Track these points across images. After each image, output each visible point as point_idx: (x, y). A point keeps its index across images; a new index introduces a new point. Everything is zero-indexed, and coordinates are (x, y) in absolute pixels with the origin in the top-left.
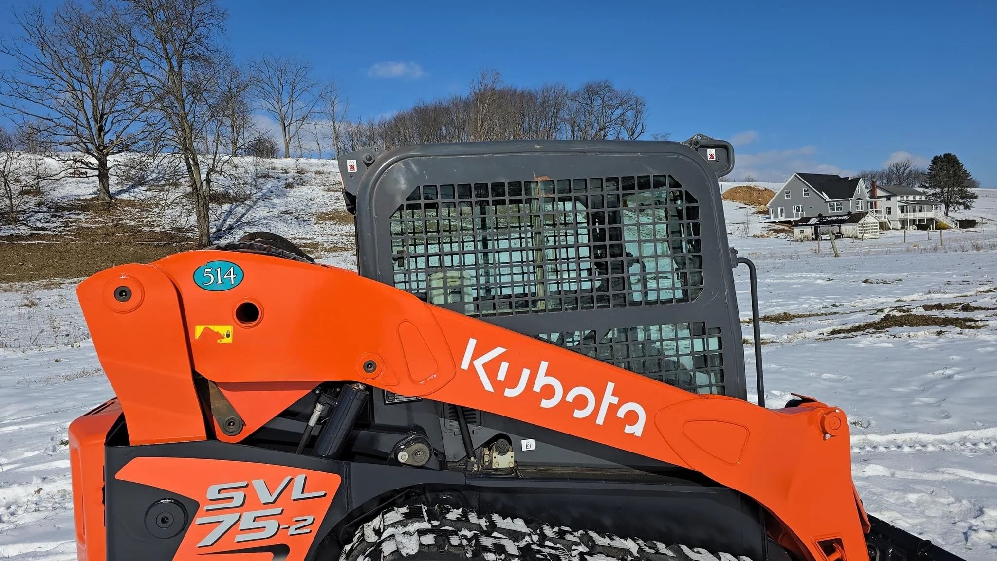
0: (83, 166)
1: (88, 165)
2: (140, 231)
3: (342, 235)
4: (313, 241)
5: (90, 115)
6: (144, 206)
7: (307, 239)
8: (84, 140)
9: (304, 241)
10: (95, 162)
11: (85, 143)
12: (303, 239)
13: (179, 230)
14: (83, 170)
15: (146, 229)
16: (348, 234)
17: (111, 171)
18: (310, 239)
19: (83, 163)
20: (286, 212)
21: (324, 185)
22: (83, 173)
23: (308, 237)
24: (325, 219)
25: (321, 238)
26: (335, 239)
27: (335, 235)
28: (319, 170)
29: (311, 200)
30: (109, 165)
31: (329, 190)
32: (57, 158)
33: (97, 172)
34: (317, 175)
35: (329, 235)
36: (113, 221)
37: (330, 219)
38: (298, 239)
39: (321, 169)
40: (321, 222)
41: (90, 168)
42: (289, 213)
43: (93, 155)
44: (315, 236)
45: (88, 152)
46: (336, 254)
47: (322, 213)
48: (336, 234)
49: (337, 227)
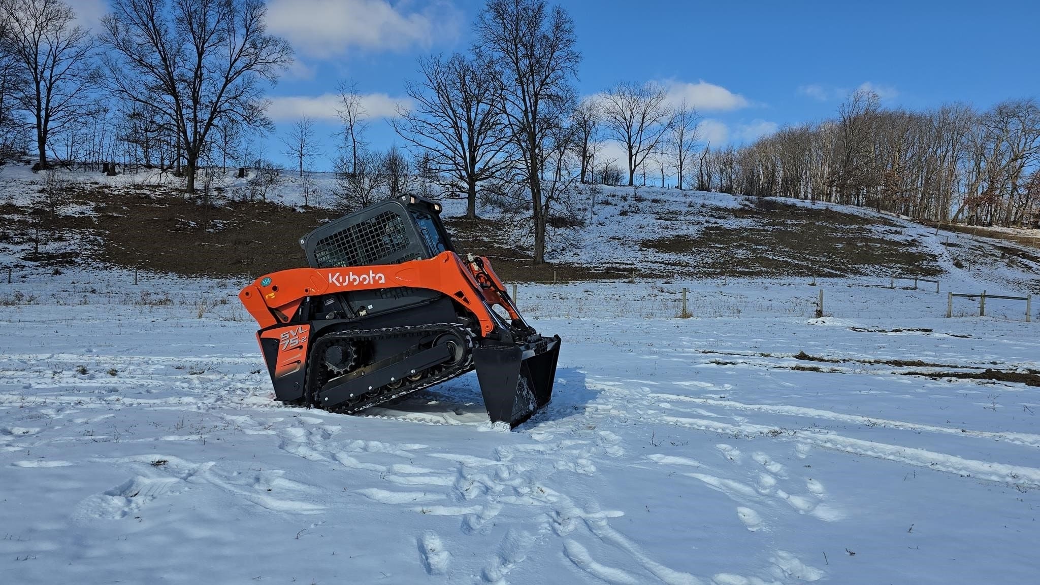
0: (457, 190)
1: (461, 189)
2: (491, 247)
3: (661, 263)
4: (632, 266)
5: (466, 147)
6: (498, 225)
7: (627, 264)
8: (460, 168)
9: (624, 266)
10: (466, 186)
11: (460, 170)
12: (624, 264)
13: (521, 247)
14: (457, 193)
15: (496, 245)
16: (667, 262)
17: (478, 195)
18: (630, 264)
19: (457, 187)
20: (614, 238)
21: (657, 213)
22: (456, 196)
23: (629, 262)
24: (649, 247)
25: (640, 264)
26: (653, 266)
27: (655, 263)
28: (656, 198)
29: (641, 227)
30: (477, 189)
31: (660, 218)
32: (438, 183)
33: (467, 195)
34: (653, 203)
35: (648, 262)
36: (473, 236)
37: (654, 247)
38: (619, 263)
39: (658, 198)
40: (645, 249)
41: (462, 191)
42: (617, 239)
43: (466, 181)
44: (635, 262)
45: (462, 178)
46: (650, 280)
47: (649, 240)
48: (657, 262)
49: (659, 255)
